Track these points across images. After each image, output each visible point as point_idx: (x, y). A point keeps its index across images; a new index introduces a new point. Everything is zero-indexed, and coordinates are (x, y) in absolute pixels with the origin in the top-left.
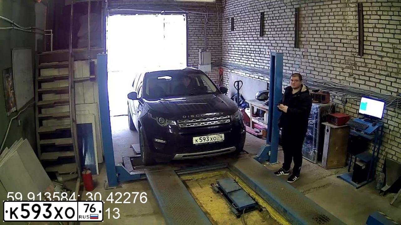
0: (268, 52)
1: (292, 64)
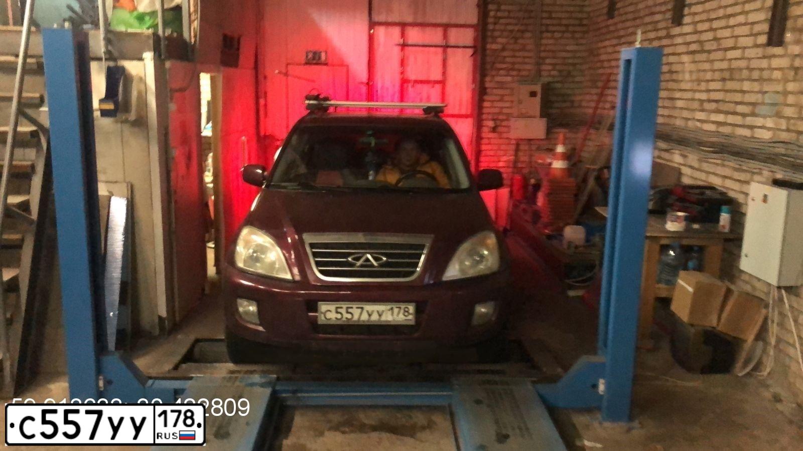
0: (691, 72)
1: (754, 104)
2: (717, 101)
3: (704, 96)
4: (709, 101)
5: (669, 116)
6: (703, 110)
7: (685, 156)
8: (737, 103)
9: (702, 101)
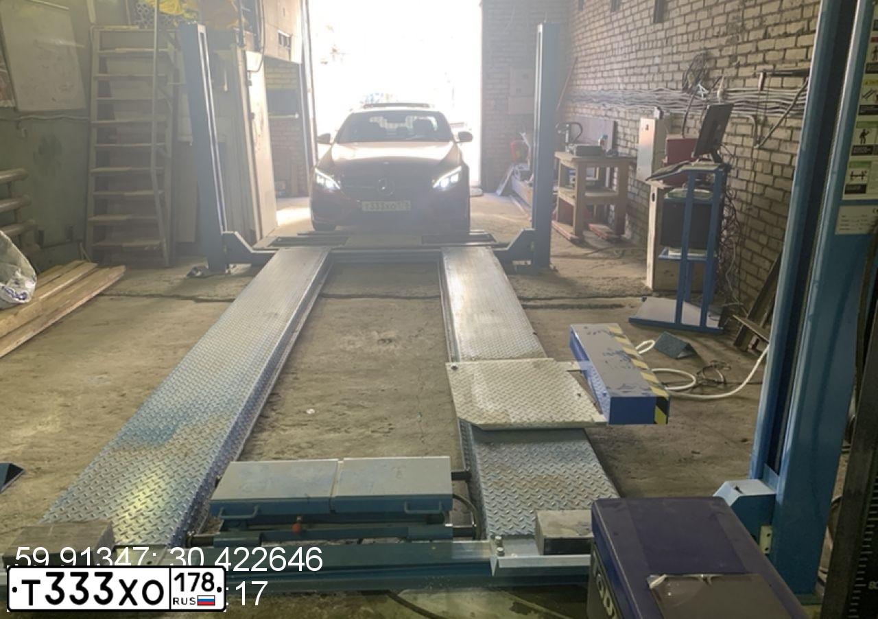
1: (649, 66)
2: (633, 67)
3: (626, 65)
4: (630, 68)
5: (612, 83)
6: (627, 75)
7: (619, 112)
8: (643, 67)
9: (626, 68)
